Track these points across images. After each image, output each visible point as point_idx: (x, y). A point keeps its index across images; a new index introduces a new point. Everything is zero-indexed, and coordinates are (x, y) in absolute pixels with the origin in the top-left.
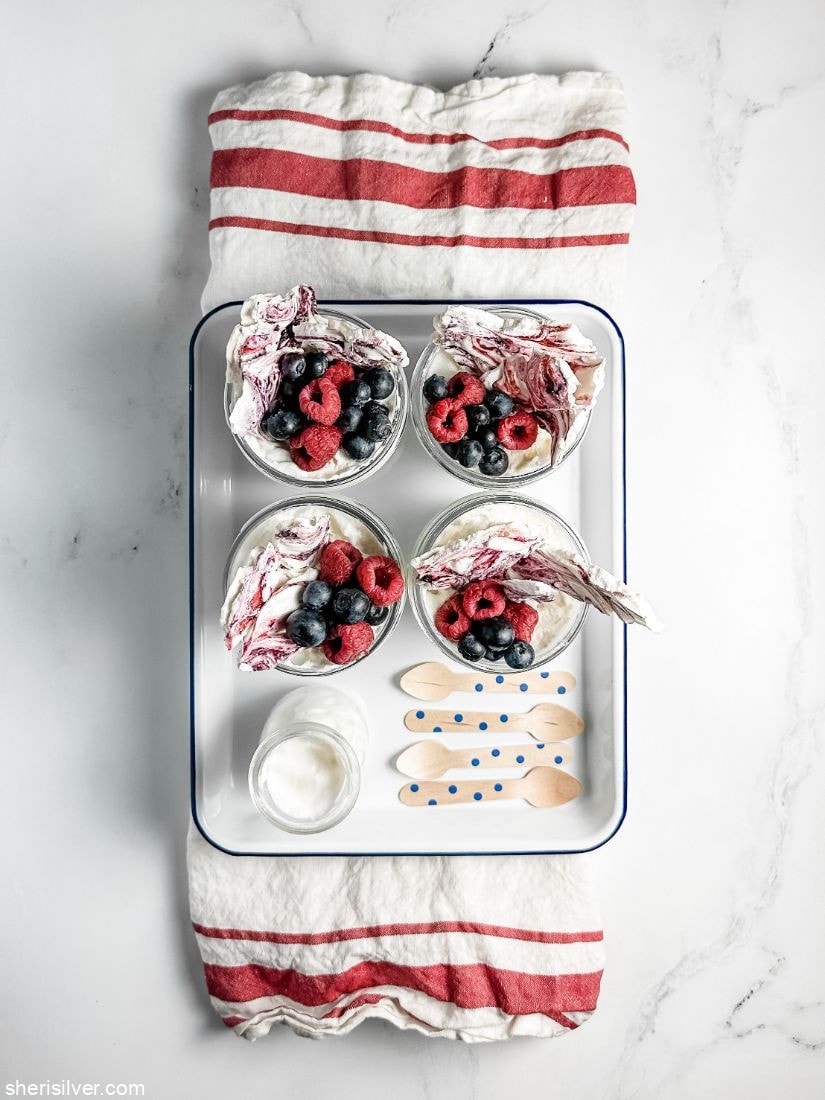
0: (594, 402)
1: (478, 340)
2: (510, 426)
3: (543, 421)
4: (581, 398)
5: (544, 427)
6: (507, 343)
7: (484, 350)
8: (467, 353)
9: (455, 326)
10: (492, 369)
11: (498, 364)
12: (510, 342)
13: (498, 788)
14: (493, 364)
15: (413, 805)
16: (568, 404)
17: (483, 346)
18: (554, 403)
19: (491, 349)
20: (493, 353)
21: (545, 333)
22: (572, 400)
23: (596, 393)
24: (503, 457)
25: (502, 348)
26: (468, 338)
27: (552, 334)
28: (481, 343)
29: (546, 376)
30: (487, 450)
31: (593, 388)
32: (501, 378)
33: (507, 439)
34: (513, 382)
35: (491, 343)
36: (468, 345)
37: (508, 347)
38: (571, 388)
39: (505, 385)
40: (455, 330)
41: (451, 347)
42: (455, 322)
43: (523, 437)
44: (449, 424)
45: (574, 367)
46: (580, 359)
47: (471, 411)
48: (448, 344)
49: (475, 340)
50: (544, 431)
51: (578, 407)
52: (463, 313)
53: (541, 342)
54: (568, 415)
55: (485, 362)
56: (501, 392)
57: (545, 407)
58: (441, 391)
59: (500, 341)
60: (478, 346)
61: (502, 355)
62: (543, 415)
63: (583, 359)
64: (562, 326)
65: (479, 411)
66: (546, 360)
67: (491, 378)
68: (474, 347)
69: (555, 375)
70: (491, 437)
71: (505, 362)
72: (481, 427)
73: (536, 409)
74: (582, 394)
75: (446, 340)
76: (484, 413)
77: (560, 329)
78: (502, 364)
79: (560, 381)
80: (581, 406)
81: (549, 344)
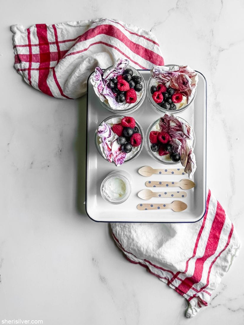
0: (196, 85)
1: (163, 74)
2: (175, 97)
3: (184, 94)
4: (193, 85)
5: (184, 96)
6: (171, 74)
7: (165, 77)
8: (160, 79)
9: (156, 71)
10: (168, 82)
11: (169, 80)
12: (172, 73)
13: (164, 206)
14: (168, 80)
15: (141, 210)
16: (190, 87)
17: (164, 76)
18: (186, 88)
19: (167, 76)
20: (167, 77)
21: (181, 69)
22: (190, 86)
23: (197, 83)
24: (174, 105)
25: (170, 75)
26: (160, 74)
27: (183, 69)
28: (164, 75)
29: (183, 80)
30: (170, 104)
31: (196, 81)
32: (170, 84)
33: (175, 100)
34: (174, 84)
35: (167, 74)
36: (160, 76)
37: (171, 75)
38: (190, 83)
39: (172, 86)
40: (157, 73)
41: (156, 78)
42: (156, 70)
43: (179, 99)
44: (158, 97)
45: (190, 77)
46: (191, 75)
47: (164, 94)
48: (155, 77)
49: (162, 75)
50: (184, 97)
51: (192, 88)
52: (158, 68)
53: (180, 72)
54: (190, 91)
55: (166, 80)
56: (171, 88)
57: (183, 90)
58: (155, 89)
59: (169, 73)
60: (163, 76)
61: (170, 77)
62: (183, 92)
63: (192, 75)
64: (185, 66)
65: (166, 93)
66: (182, 76)
67: (168, 84)
68: (162, 77)
69: (185, 80)
70: (170, 100)
71: (171, 79)
72: (167, 98)
73: (181, 91)
74: (193, 84)
75: (154, 76)
76: (167, 94)
77: (185, 67)
78: (170, 80)
79: (186, 81)
80: (193, 87)
81: (182, 72)
